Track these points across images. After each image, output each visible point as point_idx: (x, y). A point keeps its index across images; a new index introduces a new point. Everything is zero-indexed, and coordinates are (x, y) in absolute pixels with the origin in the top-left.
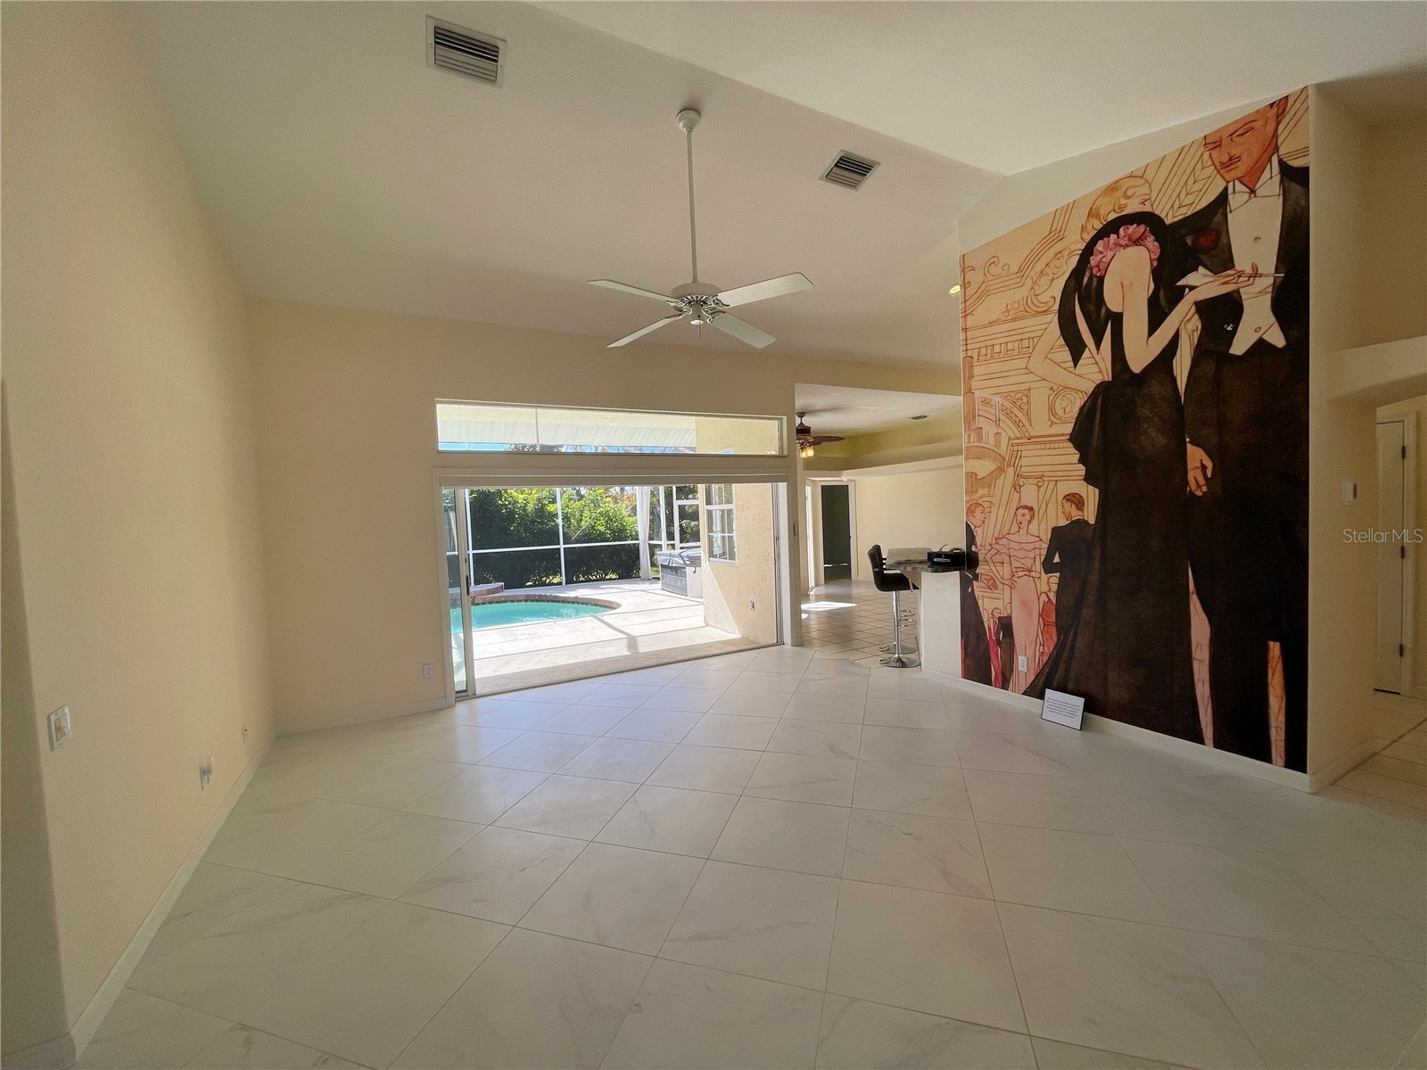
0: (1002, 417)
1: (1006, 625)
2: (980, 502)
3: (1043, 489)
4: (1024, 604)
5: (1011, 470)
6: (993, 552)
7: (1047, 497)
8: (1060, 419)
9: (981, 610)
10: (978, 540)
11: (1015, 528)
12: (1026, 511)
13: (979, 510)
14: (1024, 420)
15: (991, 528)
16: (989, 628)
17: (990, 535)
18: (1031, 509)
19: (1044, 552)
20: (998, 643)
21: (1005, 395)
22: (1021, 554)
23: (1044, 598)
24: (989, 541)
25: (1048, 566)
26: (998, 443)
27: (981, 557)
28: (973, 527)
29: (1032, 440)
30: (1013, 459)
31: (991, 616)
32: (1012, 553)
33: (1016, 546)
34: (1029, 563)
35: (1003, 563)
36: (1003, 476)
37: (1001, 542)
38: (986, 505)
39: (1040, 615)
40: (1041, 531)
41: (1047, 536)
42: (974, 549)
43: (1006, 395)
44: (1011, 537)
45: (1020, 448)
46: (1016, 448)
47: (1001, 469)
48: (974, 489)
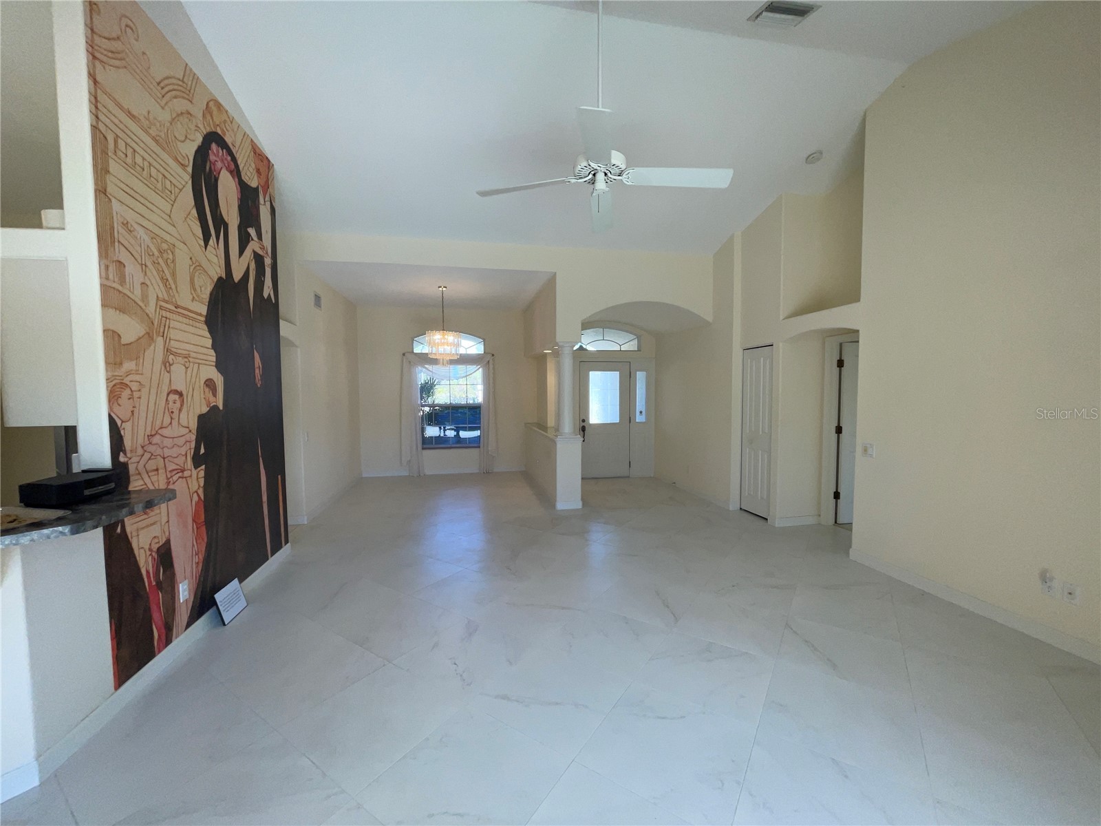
0: (149, 264)
1: (164, 556)
2: (126, 381)
3: (189, 370)
4: (180, 515)
5: (160, 340)
6: (147, 456)
7: (193, 380)
8: (198, 296)
9: (136, 552)
10: (127, 443)
11: (167, 420)
12: (176, 397)
13: (127, 393)
14: (171, 281)
15: (142, 423)
16: (148, 572)
17: (141, 433)
18: (181, 394)
19: (193, 445)
20: (159, 585)
21: (153, 235)
22: (174, 452)
23: (195, 498)
24: (140, 441)
25: (197, 460)
26: (145, 297)
27: (132, 468)
28: (119, 423)
29: (179, 310)
30: (162, 327)
31: (148, 553)
32: (167, 452)
33: (168, 442)
34: (181, 461)
35: (157, 470)
36: (152, 347)
37: (156, 439)
38: (134, 386)
39: (194, 521)
40: (190, 419)
41: (194, 425)
42: (122, 459)
43: (154, 237)
44: (165, 432)
45: (168, 315)
46: (164, 313)
47: (149, 337)
48: (118, 360)
